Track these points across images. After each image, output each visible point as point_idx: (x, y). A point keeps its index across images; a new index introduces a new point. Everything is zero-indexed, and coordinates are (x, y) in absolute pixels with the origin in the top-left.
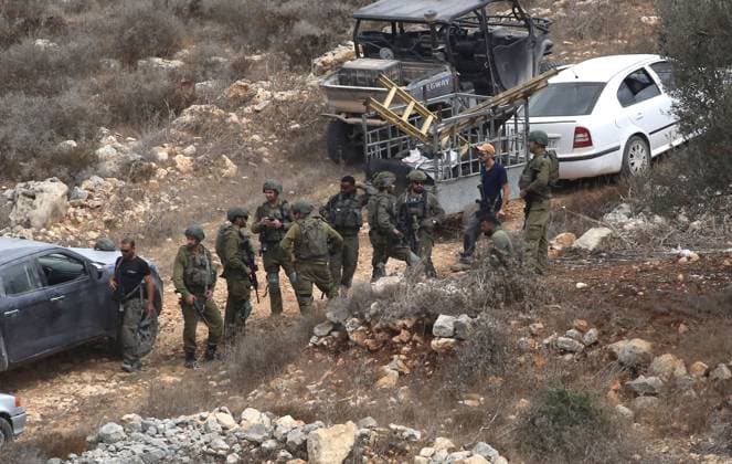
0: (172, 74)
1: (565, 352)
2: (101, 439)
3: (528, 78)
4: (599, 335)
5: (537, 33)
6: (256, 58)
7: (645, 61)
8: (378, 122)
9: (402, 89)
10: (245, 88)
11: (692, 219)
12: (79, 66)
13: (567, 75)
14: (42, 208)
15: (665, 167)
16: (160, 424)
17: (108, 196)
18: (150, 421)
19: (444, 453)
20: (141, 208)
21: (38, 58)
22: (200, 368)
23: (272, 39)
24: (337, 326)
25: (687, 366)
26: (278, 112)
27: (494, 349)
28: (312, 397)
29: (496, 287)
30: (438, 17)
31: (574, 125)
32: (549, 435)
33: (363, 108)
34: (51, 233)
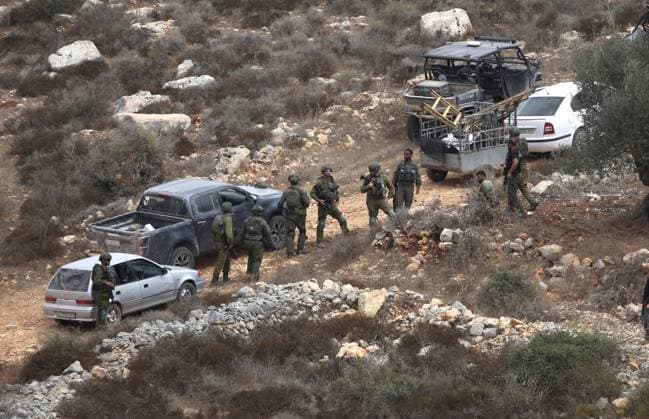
0: (328, 87)
1: (513, 251)
2: (241, 296)
4: (533, 242)
5: (532, 69)
6: (378, 79)
8: (428, 117)
10: (366, 96)
11: (602, 177)
12: (274, 82)
13: (543, 92)
14: (234, 163)
16: (276, 288)
17: (275, 157)
18: (270, 286)
19: (436, 307)
20: (294, 164)
21: (251, 76)
23: (388, 68)
24: (388, 234)
25: (580, 260)
26: (383, 111)
27: (472, 247)
29: (477, 213)
30: (472, 57)
31: (544, 122)
32: (496, 297)
33: (421, 109)
34: (239, 177)
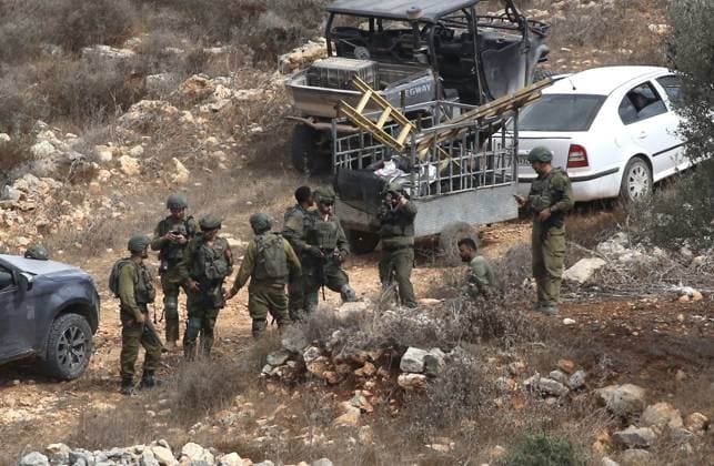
0: (121, 64)
1: (547, 395)
3: (519, 87)
4: (586, 379)
5: (532, 38)
6: (216, 50)
7: (652, 74)
8: (350, 128)
9: (378, 93)
10: (202, 84)
11: (696, 253)
12: (16, 50)
13: (564, 86)
15: (668, 194)
16: (90, 456)
17: (43, 198)
18: (78, 452)
20: (79, 213)
22: (137, 395)
23: (235, 31)
24: (294, 355)
25: (684, 417)
26: (237, 112)
27: (468, 388)
28: (261, 433)
29: (473, 320)
30: (421, 15)
31: (568, 143)
33: (334, 112)
